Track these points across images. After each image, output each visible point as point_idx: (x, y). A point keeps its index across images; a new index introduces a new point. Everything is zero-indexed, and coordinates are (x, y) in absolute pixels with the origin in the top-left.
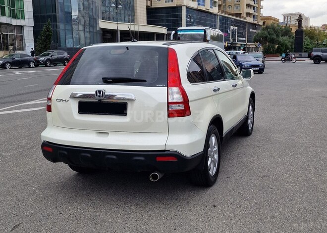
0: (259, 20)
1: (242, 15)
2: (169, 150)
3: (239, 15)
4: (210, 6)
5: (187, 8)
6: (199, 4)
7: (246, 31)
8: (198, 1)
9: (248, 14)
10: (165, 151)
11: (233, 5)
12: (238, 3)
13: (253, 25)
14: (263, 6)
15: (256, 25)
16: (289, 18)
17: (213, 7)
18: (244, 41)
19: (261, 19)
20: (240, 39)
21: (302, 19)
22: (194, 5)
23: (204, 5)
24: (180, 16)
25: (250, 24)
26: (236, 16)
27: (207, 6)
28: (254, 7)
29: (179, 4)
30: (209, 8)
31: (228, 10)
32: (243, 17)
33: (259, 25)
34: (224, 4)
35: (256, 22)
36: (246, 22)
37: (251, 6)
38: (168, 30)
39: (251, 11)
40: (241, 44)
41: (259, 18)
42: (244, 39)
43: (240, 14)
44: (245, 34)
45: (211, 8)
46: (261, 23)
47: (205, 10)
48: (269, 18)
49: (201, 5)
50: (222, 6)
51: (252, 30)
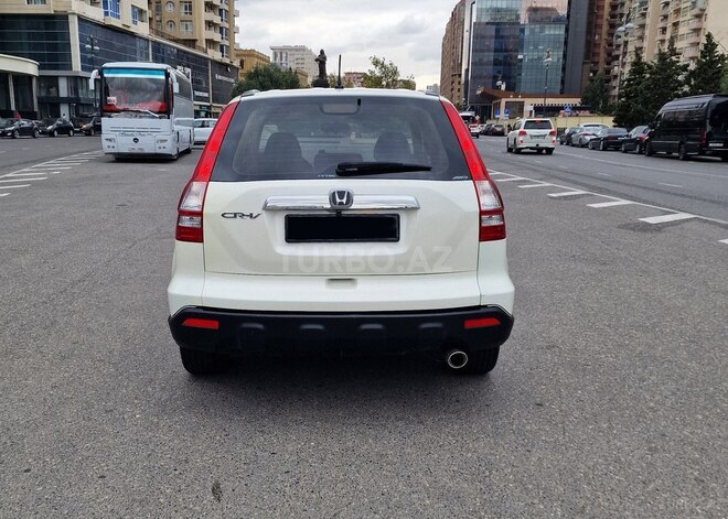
0: (233, 57)
1: (198, 44)
2: (485, 306)
3: (192, 43)
4: (131, 19)
5: (82, 20)
6: (106, 14)
7: (208, 78)
8: (105, 6)
9: (211, 43)
10: (479, 307)
11: (177, 21)
12: (188, 17)
13: (222, 67)
14: (238, 29)
15: (227, 65)
16: (284, 55)
17: (139, 23)
18: (206, 99)
19: (237, 56)
20: (197, 93)
21: (325, 58)
22: (96, 14)
23: (118, 17)
24: (66, 36)
25: (215, 62)
26: (185, 45)
27: (124, 20)
28: (221, 29)
29: (61, 9)
30: (129, 23)
31: (168, 30)
32: (200, 48)
33: (232, 67)
34: (158, 18)
35: (228, 61)
36: (208, 59)
37: (215, 25)
38: (40, 68)
39: (217, 37)
40: (201, 106)
41: (233, 52)
42: (206, 95)
43: (195, 41)
44: (207, 83)
45: (135, 23)
46: (236, 63)
47: (121, 26)
48: (251, 54)
49: (113, 15)
50: (154, 21)
51: (220, 77)
